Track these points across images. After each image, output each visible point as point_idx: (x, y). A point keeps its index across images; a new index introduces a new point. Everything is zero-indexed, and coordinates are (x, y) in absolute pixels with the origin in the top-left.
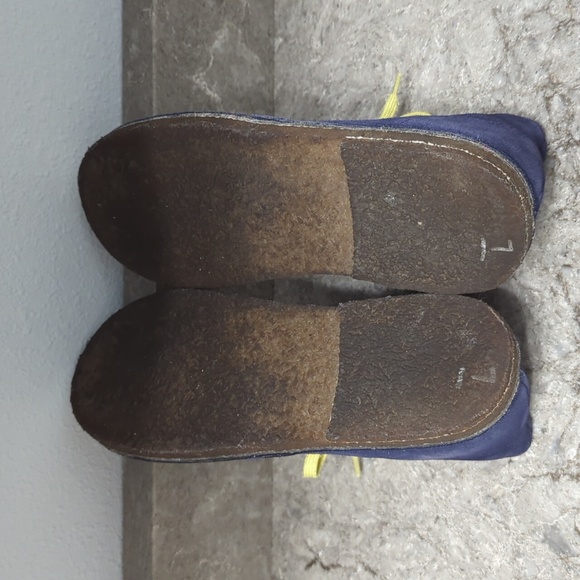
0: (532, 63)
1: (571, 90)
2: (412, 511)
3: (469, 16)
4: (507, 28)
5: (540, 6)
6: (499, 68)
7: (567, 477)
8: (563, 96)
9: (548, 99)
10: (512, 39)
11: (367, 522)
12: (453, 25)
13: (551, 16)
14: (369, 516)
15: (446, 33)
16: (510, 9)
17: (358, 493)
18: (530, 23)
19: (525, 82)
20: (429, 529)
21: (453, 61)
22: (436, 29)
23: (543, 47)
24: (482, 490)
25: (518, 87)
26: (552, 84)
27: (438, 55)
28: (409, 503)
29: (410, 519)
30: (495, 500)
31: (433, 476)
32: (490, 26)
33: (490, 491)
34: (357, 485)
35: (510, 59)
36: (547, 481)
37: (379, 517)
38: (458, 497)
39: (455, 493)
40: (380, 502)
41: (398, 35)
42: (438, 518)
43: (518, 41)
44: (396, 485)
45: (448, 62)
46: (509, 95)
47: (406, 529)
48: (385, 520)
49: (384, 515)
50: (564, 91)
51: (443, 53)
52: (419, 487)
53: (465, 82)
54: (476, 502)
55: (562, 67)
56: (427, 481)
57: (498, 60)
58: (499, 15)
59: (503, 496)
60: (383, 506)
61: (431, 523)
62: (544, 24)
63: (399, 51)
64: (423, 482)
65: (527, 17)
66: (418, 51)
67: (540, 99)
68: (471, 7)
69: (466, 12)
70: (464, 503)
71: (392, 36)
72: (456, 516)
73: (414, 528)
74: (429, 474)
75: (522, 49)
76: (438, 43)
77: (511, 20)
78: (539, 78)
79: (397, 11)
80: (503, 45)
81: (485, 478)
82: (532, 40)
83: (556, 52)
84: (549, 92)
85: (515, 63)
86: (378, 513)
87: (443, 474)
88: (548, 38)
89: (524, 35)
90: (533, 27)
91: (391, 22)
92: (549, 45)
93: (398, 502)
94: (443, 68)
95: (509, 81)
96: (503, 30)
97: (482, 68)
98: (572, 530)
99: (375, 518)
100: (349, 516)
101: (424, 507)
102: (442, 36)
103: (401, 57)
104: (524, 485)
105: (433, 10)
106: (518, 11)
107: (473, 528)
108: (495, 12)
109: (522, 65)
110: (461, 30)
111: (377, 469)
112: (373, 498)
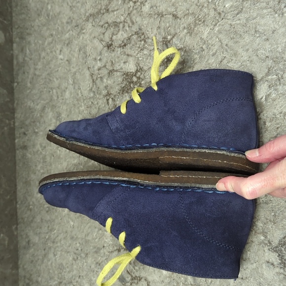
0: (102, 87)
1: (115, 96)
2: (70, 275)
3: (80, 70)
4: (93, 74)
5: (103, 65)
6: (91, 89)
7: (123, 250)
8: (112, 99)
9: (108, 100)
10: (95, 78)
11: (54, 283)
12: (75, 74)
13: (107, 68)
14: (55, 281)
15: (73, 77)
16: (93, 67)
17: (51, 271)
18: (100, 72)
19: (100, 94)
20: (77, 282)
21: (76, 88)
22: (70, 76)
23: (105, 80)
24: (95, 261)
25: (98, 96)
26: (109, 94)
27: (71, 86)
28: (69, 272)
29: (70, 279)
30: (99, 265)
31: (77, 258)
32: (87, 73)
33: (97, 261)
34: (50, 267)
35: (94, 86)
36: (116, 253)
37: (59, 280)
38: (86, 265)
39: (85, 264)
40: (59, 273)
41: (57, 79)
42: (80, 276)
43: (97, 79)
44: (64, 265)
45: (74, 88)
46: (95, 100)
47: (68, 284)
48: (61, 281)
49: (61, 279)
50: (113, 97)
51: (72, 85)
52: (72, 264)
53: (81, 96)
54: (93, 266)
55: (111, 88)
56: (75, 261)
57: (91, 86)
58: (90, 69)
59: (102, 262)
60: (60, 275)
61: (77, 279)
62: (104, 72)
63: (58, 85)
64: (74, 262)
65: (99, 69)
66: (64, 85)
67: (105, 101)
68: (81, 67)
69: (79, 69)
70: (89, 267)
71: (55, 80)
72: (86, 274)
73: (71, 282)
74: (76, 258)
75: (98, 81)
76: (71, 82)
77: (94, 71)
78: (104, 92)
79: (56, 70)
80: (92, 81)
81: (96, 255)
82: (101, 78)
83: (109, 82)
84: (108, 97)
85: (96, 87)
86: (58, 278)
87: (81, 257)
88: (106, 77)
89: (98, 76)
90: (101, 73)
91: (54, 74)
92: (107, 79)
93: (65, 272)
94: (73, 91)
95: (95, 94)
96: (92, 75)
97: (86, 90)
98: (126, 271)
99: (57, 281)
100: (48, 282)
101: (75, 272)
102: (72, 78)
103: (58, 88)
104: (109, 256)
105: (68, 68)
106: (96, 68)
107: (92, 278)
108: (89, 68)
109: (99, 88)
110: (78, 76)
111: (57, 259)
112: (56, 272)
